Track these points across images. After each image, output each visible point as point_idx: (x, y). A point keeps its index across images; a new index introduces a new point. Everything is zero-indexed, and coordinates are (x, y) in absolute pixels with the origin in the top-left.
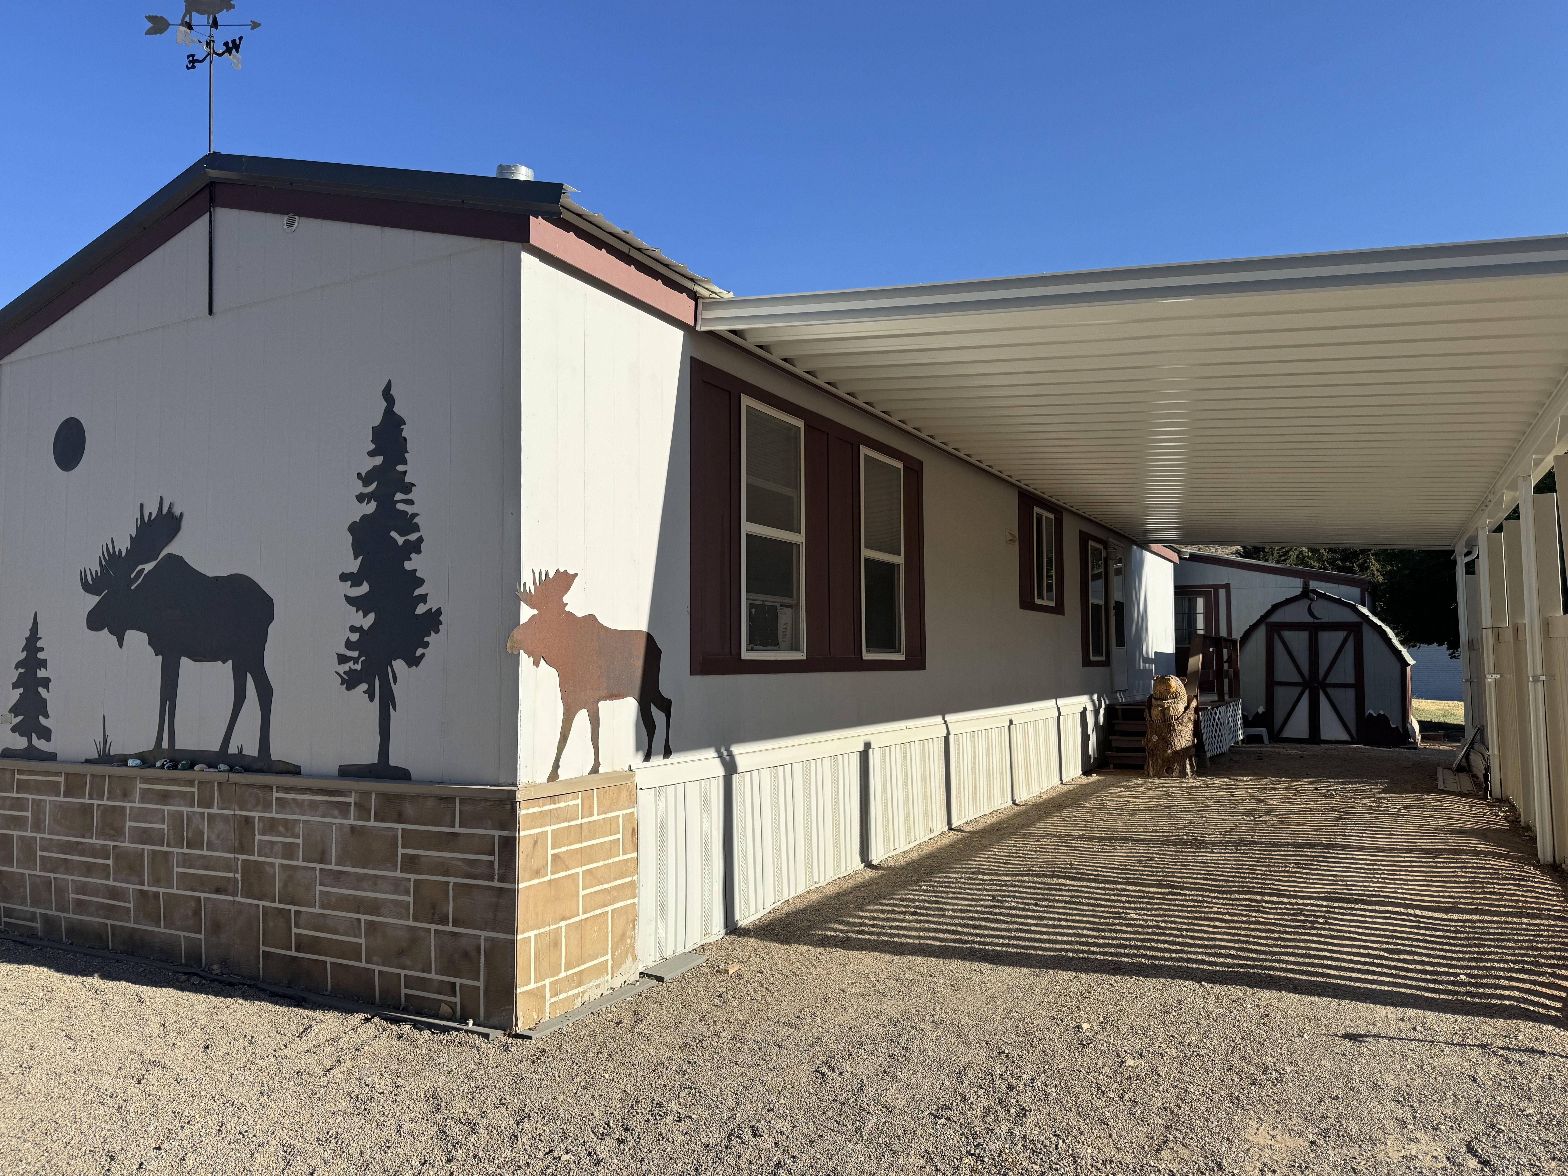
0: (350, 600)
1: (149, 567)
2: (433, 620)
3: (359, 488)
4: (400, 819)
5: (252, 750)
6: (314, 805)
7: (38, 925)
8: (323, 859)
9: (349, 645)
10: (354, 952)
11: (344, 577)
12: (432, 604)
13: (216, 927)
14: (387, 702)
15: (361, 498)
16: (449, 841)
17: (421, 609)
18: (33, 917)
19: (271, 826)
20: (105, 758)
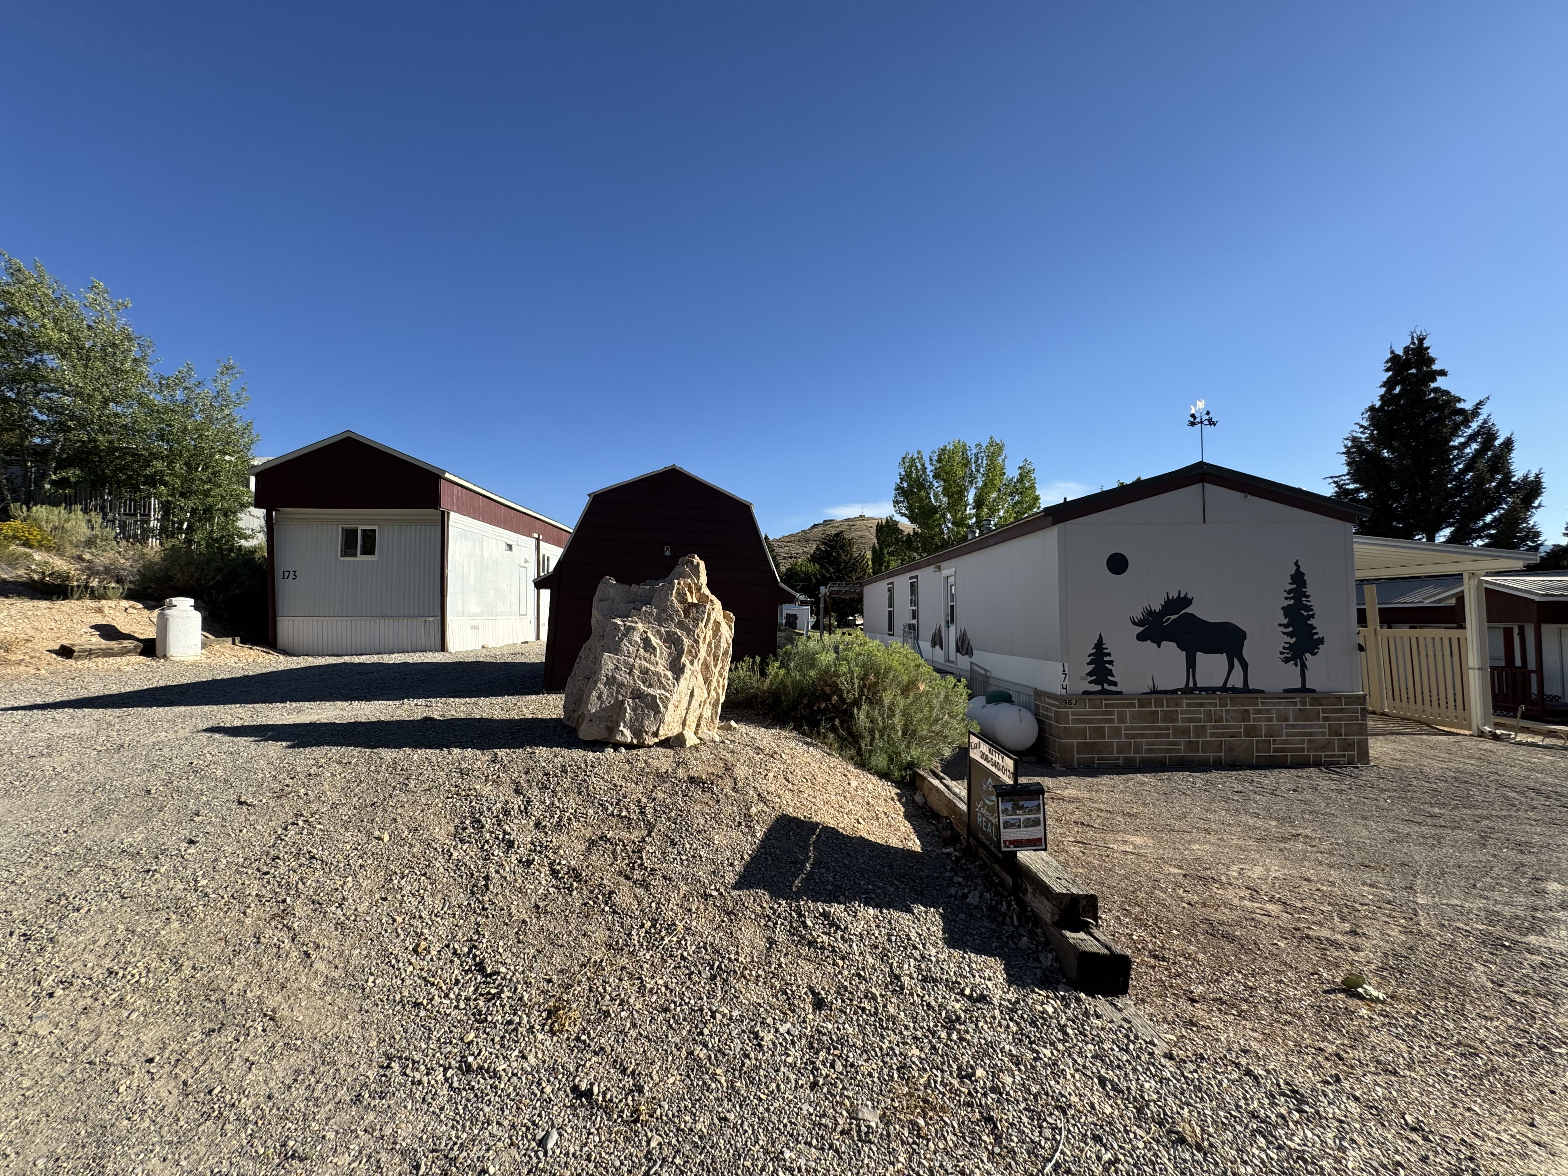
0: (1284, 633)
1: (1173, 617)
2: (1321, 641)
3: (1286, 595)
4: (1320, 705)
5: (1240, 685)
6: (1280, 703)
7: (1121, 761)
8: (1286, 720)
9: (1284, 648)
10: (1303, 750)
11: (1280, 625)
12: (1320, 635)
13: (1231, 750)
14: (1304, 667)
15: (1286, 598)
16: (1342, 711)
17: (1316, 637)
18: (1118, 759)
19: (1259, 712)
20: (1154, 692)
